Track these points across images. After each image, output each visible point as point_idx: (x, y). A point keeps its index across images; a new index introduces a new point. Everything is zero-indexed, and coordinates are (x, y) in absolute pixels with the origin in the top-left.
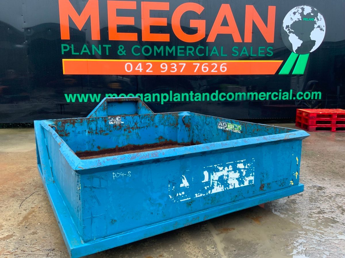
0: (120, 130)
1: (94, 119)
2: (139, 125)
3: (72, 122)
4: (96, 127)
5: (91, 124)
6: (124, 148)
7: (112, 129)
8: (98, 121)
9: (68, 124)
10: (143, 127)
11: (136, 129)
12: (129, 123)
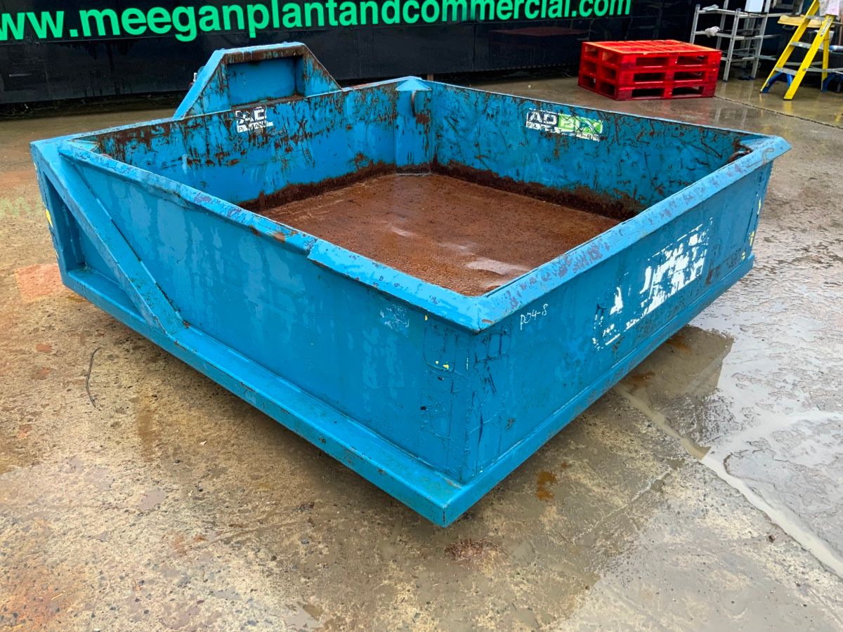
0: (265, 146)
1: (199, 121)
2: (311, 126)
3: (142, 135)
4: (208, 145)
5: (193, 136)
6: (278, 195)
7: (246, 144)
8: (210, 128)
9: (134, 143)
10: (318, 133)
11: (302, 140)
12: (286, 125)
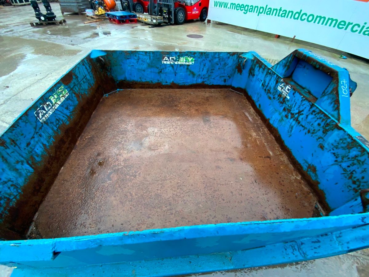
0: (281, 105)
2: (302, 119)
5: (267, 76)
6: (272, 127)
7: (276, 96)
8: (272, 78)
9: (258, 66)
10: (303, 126)
11: (294, 120)
12: (294, 105)
